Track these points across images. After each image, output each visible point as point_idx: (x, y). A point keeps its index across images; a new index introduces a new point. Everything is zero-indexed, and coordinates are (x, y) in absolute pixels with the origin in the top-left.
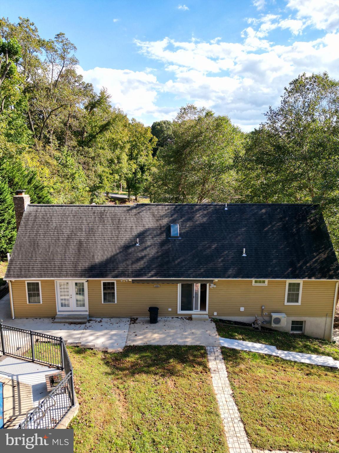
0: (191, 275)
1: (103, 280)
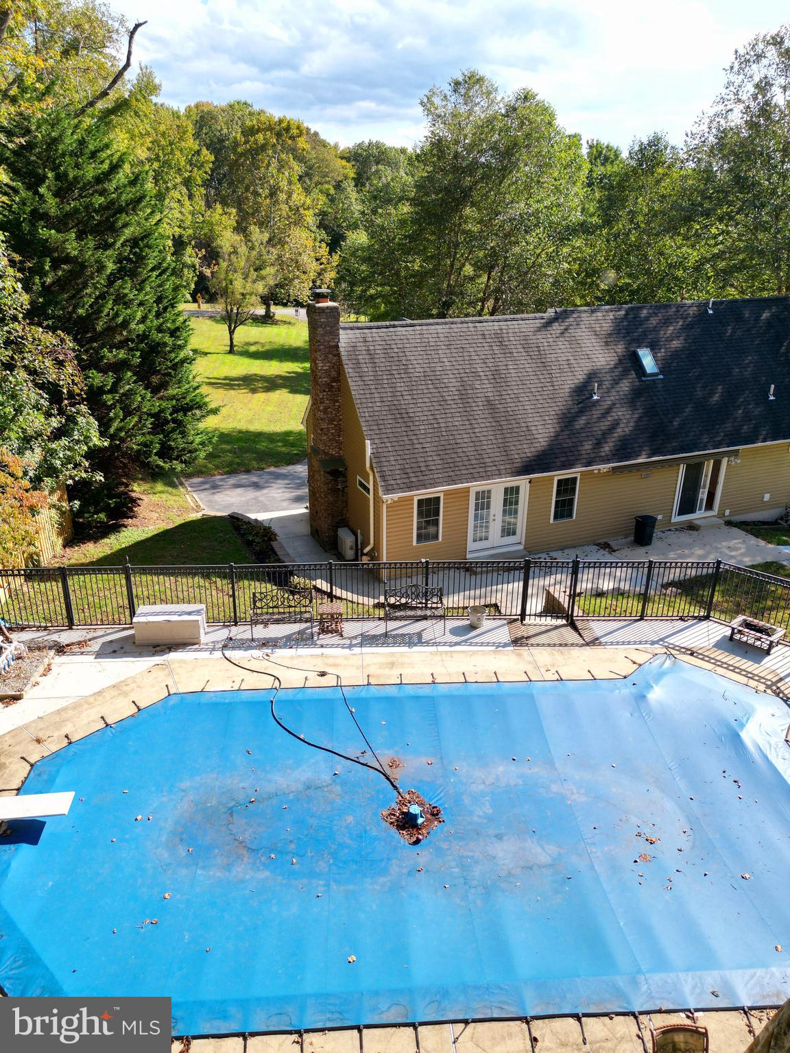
1: (558, 475)
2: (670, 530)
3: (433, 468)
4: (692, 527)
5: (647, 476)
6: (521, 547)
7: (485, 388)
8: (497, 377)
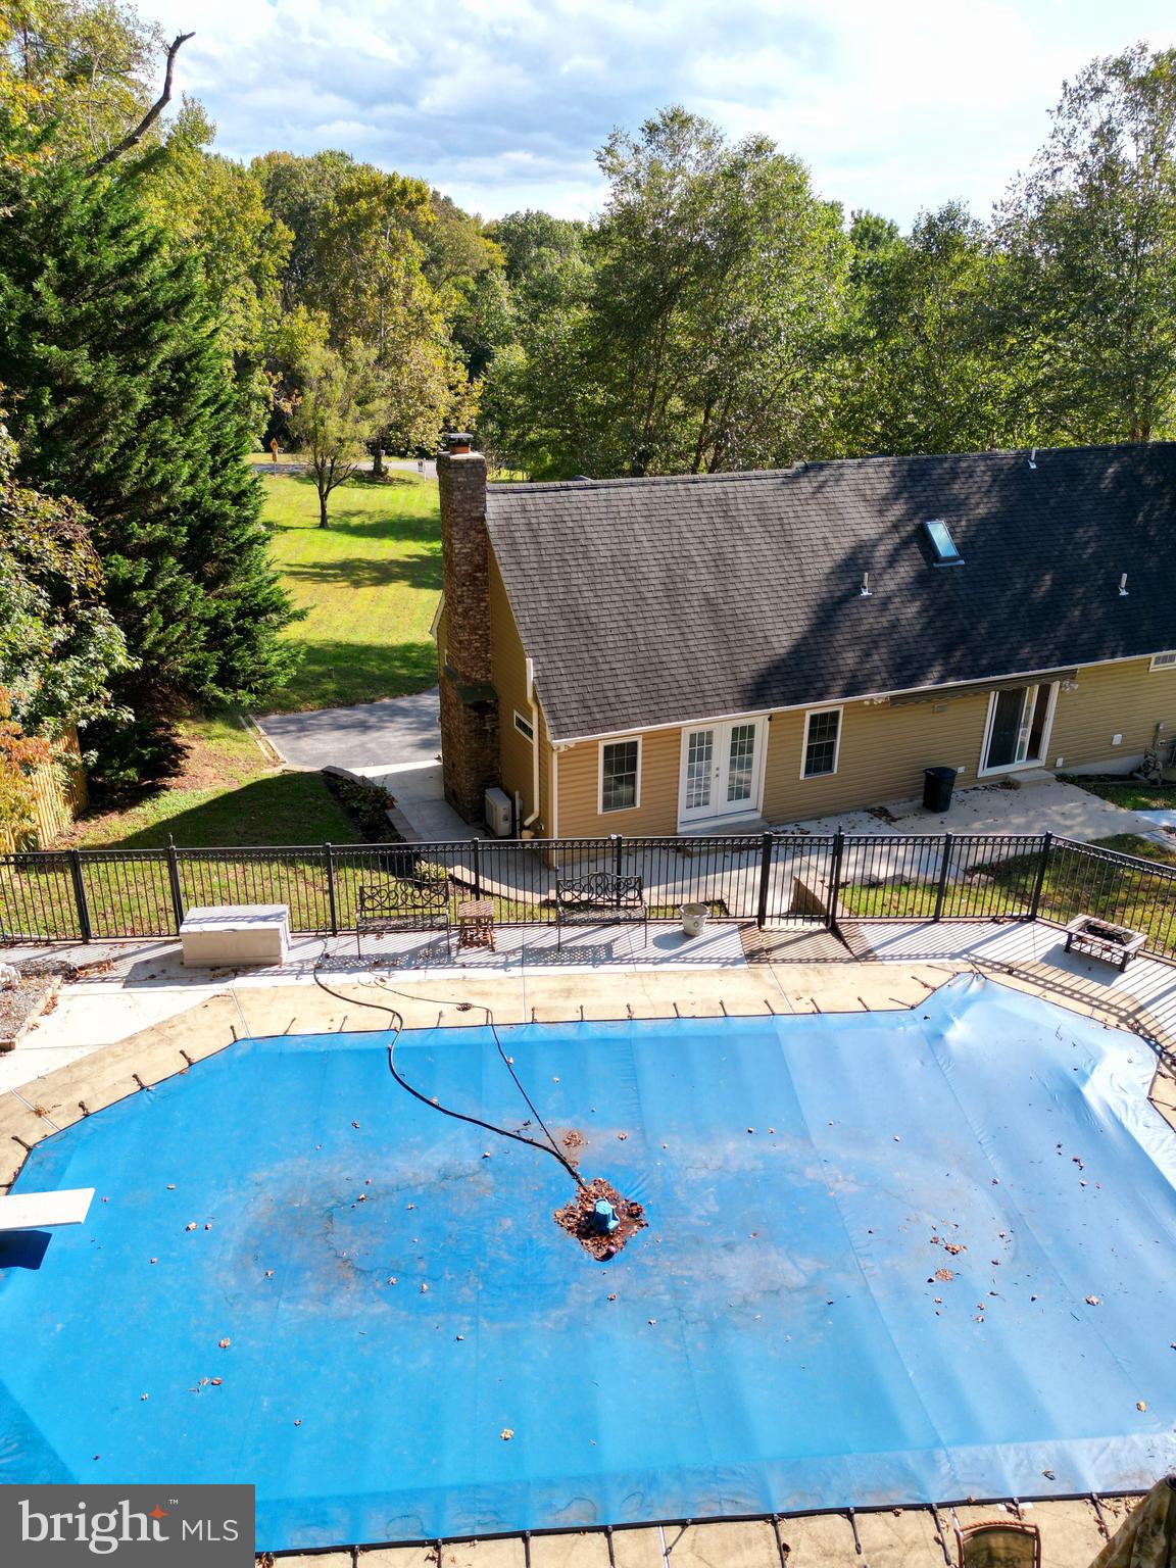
0: (1032, 662)
1: (812, 708)
2: (975, 789)
3: (627, 698)
4: (1008, 784)
5: (941, 710)
6: (757, 815)
7: (703, 580)
8: (720, 563)
